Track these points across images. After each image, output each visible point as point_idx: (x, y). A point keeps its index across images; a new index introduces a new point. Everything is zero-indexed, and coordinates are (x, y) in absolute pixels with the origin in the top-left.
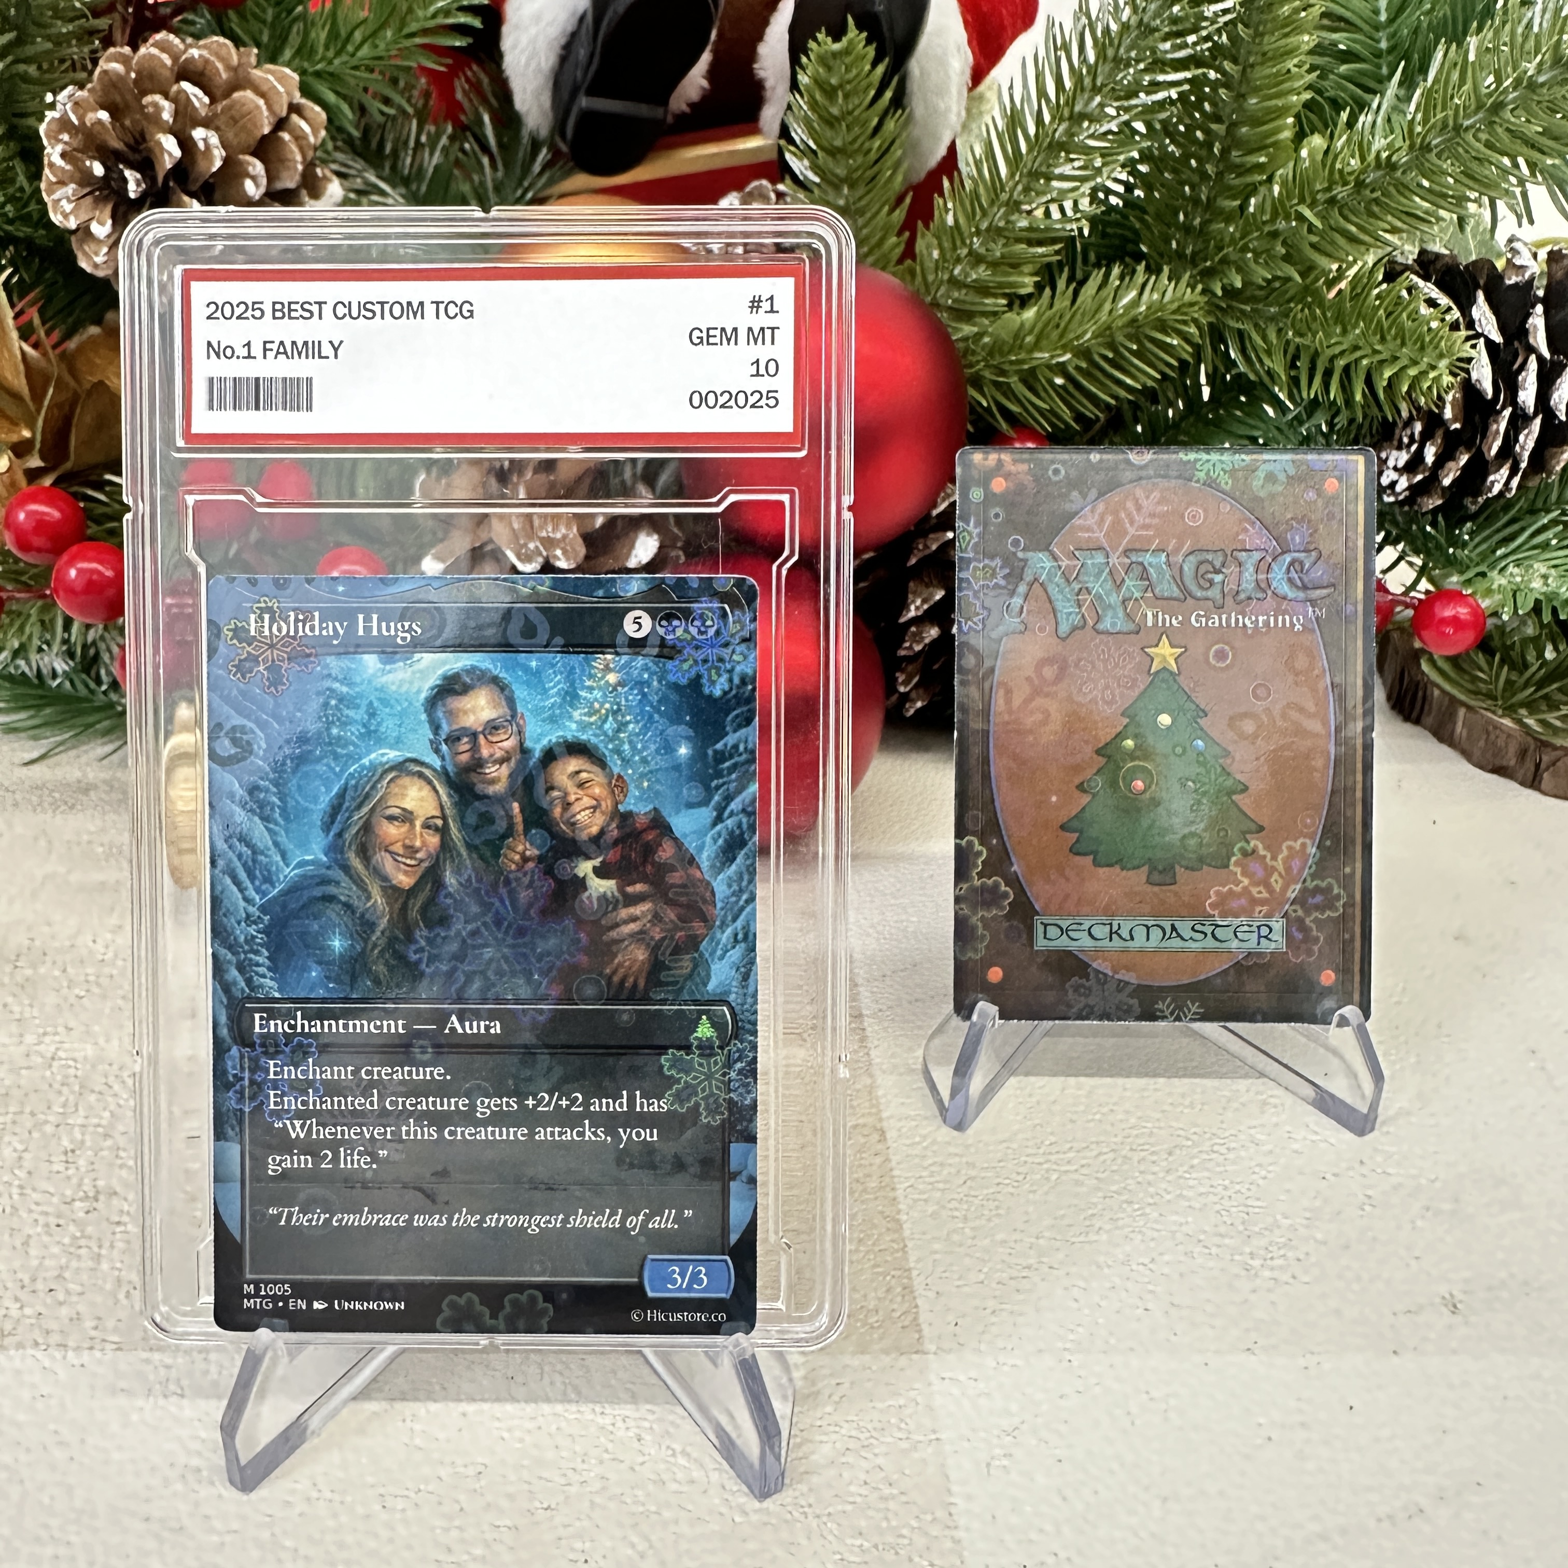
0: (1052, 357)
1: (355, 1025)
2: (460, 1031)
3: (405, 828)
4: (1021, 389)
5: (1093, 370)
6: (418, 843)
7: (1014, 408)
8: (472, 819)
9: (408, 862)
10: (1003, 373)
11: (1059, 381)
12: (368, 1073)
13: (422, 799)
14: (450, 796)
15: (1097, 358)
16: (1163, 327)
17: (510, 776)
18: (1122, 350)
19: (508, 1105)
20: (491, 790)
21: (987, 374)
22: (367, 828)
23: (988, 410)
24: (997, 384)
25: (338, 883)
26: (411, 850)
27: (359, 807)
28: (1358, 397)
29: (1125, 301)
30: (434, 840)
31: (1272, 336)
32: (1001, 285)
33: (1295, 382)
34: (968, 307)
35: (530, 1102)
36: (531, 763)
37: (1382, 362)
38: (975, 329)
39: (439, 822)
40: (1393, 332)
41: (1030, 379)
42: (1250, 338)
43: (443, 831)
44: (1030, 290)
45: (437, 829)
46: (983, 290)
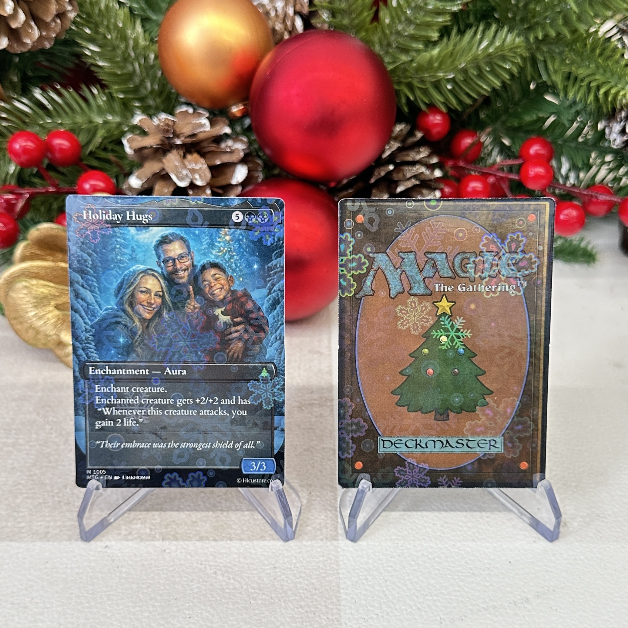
0: (445, 76)
1: (129, 372)
2: (170, 373)
3: (148, 295)
6: (153, 302)
8: (174, 292)
9: (149, 309)
12: (135, 390)
13: (154, 285)
14: (165, 283)
16: (504, 59)
17: (188, 276)
19: (189, 402)
20: (181, 281)
22: (133, 295)
25: (121, 317)
26: (150, 304)
27: (129, 287)
30: (159, 300)
35: (198, 401)
36: (197, 271)
38: (409, 58)
39: (161, 294)
43: (163, 297)
44: (436, 38)
45: (160, 296)
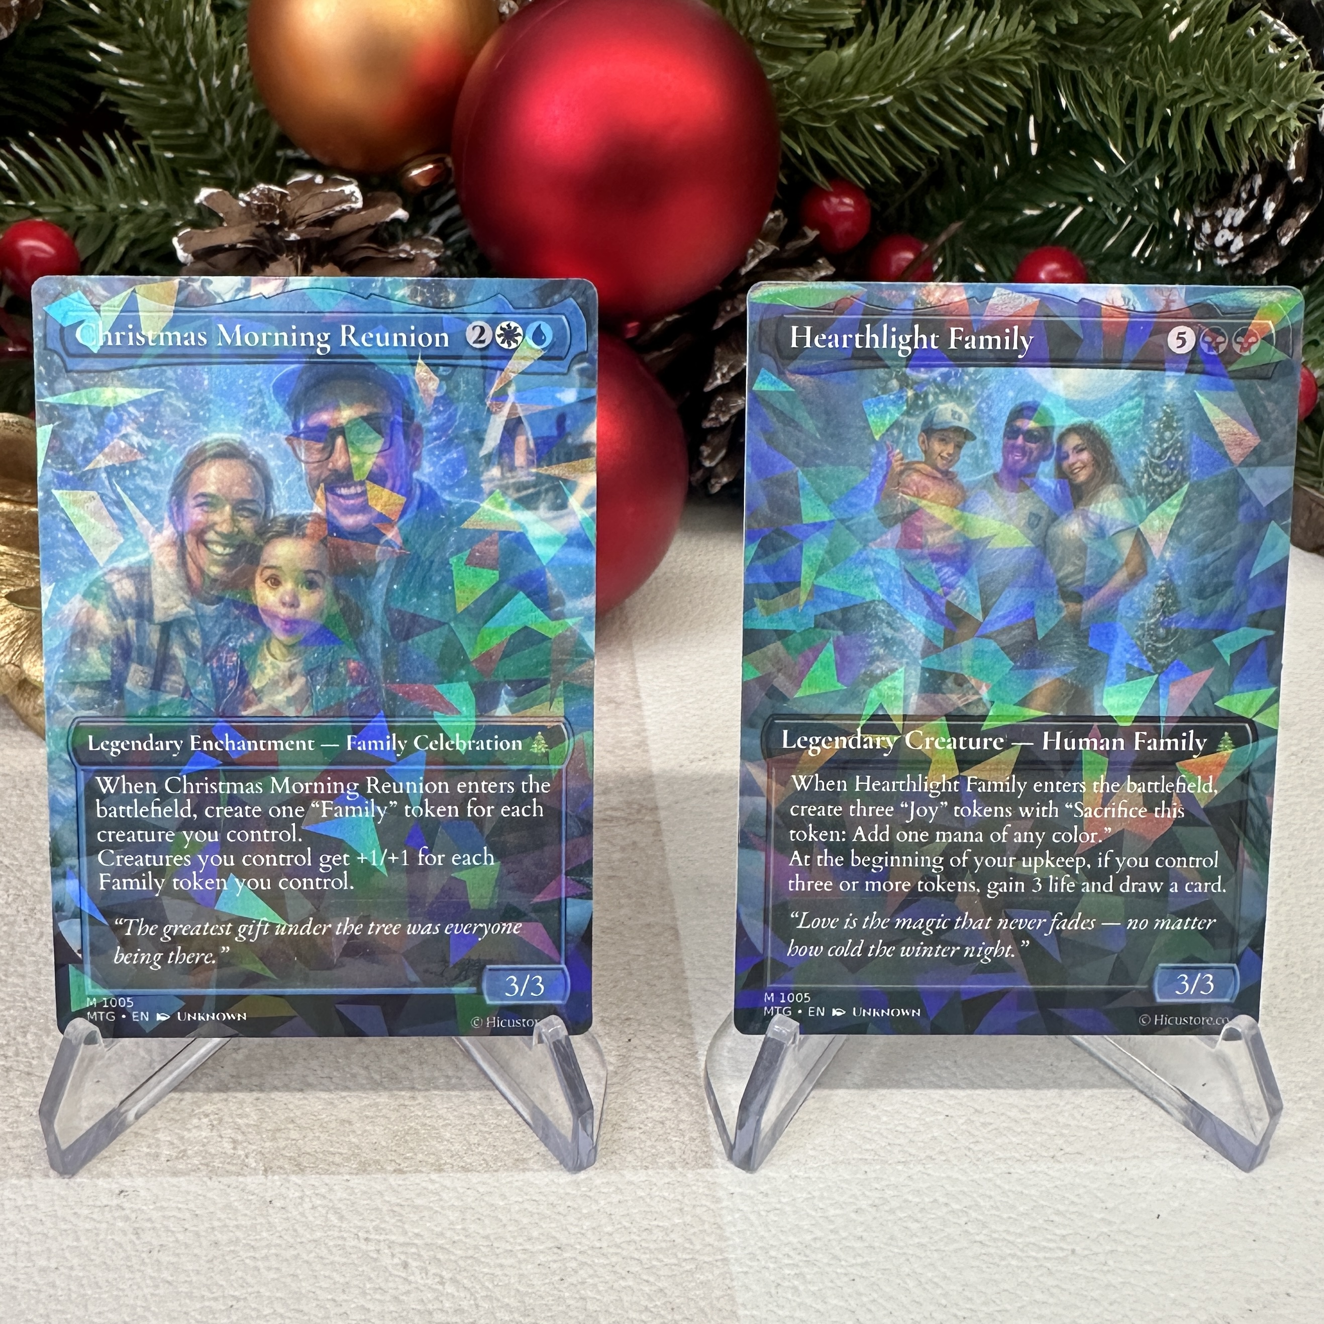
0: (873, 100)
4: (838, 136)
5: (916, 118)
7: (830, 156)
10: (821, 119)
11: (879, 127)
15: (920, 102)
16: (992, 68)
18: (947, 93)
21: (802, 119)
23: (802, 159)
24: (812, 130)
28: (1199, 146)
29: (953, 37)
31: (1109, 79)
32: (819, 19)
33: (1130, 130)
34: (784, 43)
37: (1226, 106)
38: (791, 69)
40: (1238, 73)
41: (848, 125)
42: (1084, 83)
44: (851, 24)
46: (799, 24)
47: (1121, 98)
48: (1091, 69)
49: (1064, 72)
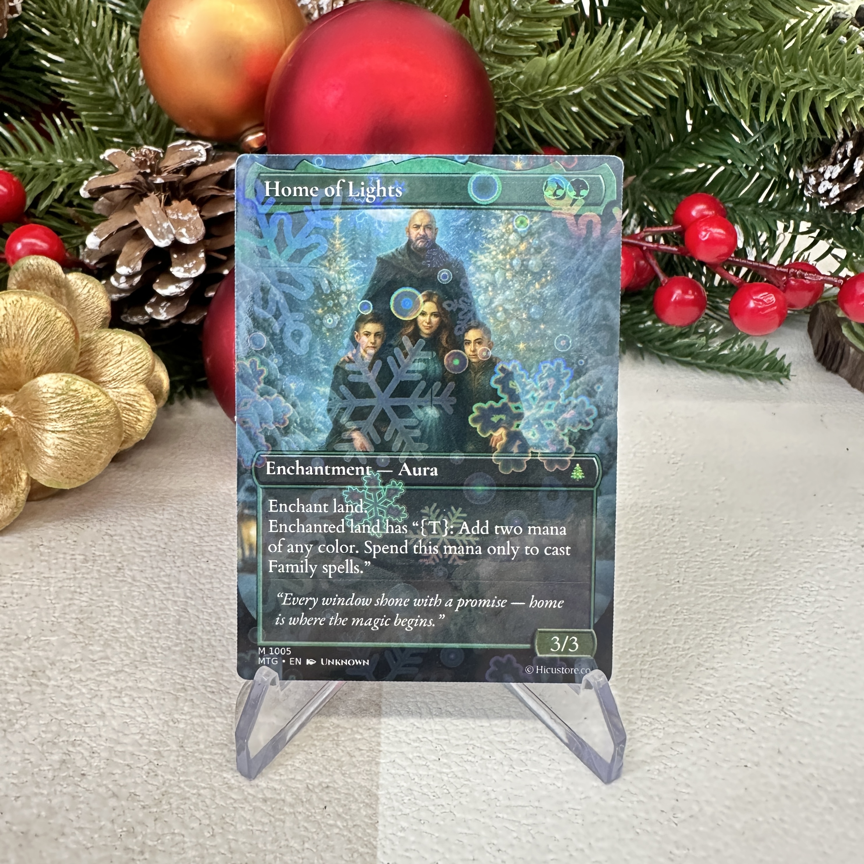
0: (569, 90)
4: (546, 115)
5: (602, 103)
7: (542, 130)
10: (535, 103)
11: (575, 109)
15: (605, 92)
16: (656, 68)
18: (624, 87)
21: (522, 104)
23: (522, 131)
24: (530, 113)
28: (805, 119)
29: (626, 46)
31: (740, 76)
33: (755, 111)
34: (509, 52)
37: (825, 91)
38: (515, 70)
40: (835, 67)
41: (553, 107)
42: (723, 79)
44: (555, 39)
46: (520, 39)
47: (749, 90)
48: (727, 69)
49: (708, 71)
